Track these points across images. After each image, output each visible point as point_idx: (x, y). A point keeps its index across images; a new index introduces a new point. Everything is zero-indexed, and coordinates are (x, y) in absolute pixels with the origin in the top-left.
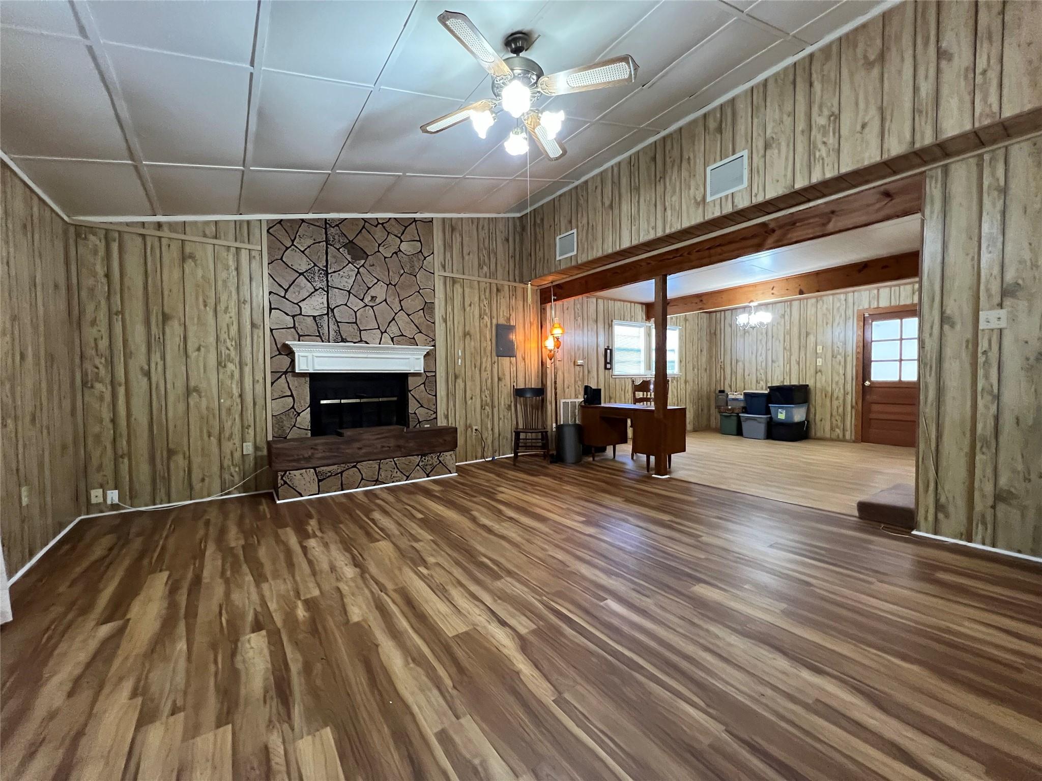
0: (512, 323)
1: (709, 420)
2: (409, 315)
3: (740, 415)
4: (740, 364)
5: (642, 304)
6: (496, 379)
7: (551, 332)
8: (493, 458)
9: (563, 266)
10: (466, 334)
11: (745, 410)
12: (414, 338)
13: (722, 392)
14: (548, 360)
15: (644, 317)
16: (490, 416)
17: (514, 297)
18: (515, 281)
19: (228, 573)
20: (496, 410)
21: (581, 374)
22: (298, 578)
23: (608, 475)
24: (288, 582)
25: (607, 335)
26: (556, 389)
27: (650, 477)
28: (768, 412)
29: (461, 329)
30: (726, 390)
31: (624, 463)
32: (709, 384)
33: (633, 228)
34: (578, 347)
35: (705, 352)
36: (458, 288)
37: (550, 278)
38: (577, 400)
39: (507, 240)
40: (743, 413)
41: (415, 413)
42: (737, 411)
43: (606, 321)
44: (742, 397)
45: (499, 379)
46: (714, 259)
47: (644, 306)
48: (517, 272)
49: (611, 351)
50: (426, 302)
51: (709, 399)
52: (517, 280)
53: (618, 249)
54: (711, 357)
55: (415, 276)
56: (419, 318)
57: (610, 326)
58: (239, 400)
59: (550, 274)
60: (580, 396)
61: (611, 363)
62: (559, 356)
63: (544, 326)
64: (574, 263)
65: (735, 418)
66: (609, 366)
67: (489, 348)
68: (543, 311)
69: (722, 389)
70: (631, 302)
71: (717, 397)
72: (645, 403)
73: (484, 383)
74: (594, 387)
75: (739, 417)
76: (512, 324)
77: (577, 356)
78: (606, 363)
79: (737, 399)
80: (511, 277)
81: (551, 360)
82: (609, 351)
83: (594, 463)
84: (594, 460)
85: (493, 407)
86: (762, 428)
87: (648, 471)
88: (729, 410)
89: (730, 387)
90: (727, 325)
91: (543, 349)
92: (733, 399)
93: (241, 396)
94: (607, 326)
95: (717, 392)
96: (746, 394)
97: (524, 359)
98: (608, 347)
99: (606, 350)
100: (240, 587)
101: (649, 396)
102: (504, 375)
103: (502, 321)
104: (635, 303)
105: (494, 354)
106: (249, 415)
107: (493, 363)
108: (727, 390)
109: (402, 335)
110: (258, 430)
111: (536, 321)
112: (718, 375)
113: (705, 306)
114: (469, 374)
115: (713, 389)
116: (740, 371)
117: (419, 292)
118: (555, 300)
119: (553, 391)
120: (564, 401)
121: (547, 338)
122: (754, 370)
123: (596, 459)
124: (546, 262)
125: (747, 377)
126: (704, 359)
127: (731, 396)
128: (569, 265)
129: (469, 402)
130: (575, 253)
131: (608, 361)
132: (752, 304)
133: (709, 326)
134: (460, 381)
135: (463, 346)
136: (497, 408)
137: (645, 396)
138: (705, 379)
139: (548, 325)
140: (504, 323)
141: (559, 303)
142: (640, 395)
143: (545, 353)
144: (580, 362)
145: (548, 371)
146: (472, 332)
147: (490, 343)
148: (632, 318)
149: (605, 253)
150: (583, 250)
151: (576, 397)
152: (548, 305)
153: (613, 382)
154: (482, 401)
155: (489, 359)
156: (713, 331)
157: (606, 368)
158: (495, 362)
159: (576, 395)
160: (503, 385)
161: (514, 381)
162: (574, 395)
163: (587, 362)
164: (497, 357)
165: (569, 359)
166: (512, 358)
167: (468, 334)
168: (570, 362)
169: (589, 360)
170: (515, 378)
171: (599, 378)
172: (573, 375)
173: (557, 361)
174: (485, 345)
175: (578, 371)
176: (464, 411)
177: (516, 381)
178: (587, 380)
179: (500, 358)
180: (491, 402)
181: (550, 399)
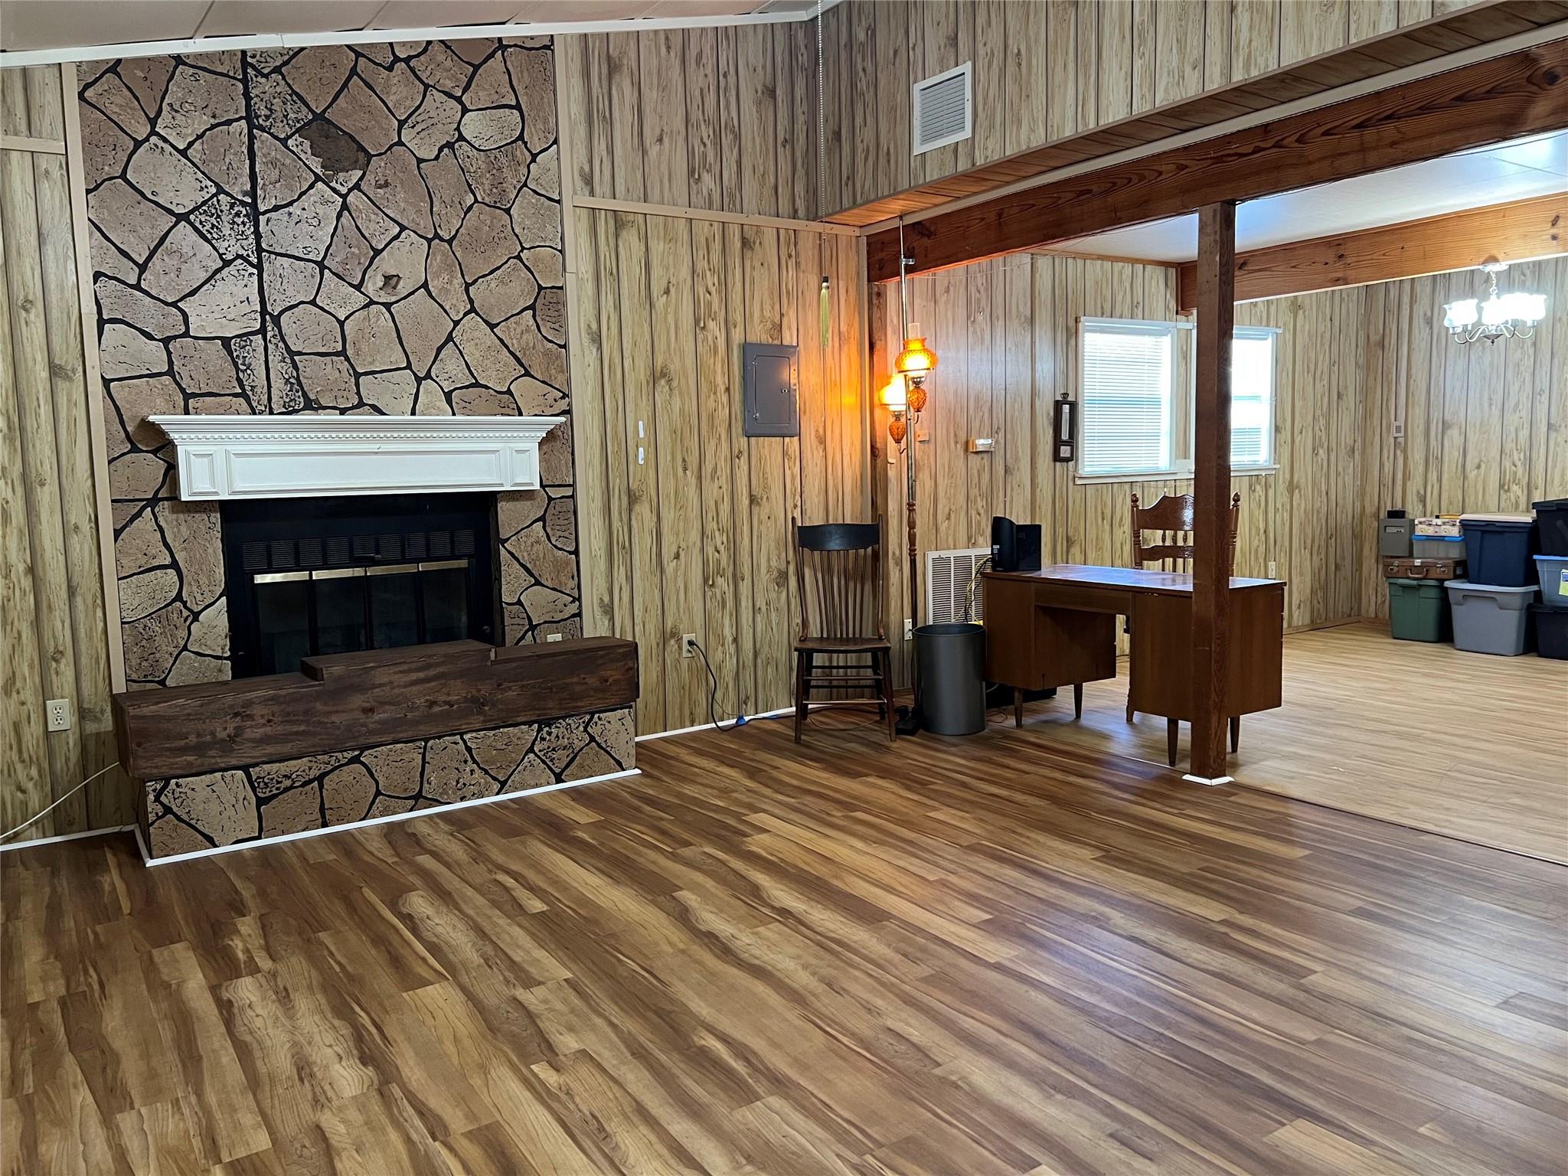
0: (789, 338)
1: (1357, 595)
2: (492, 327)
3: (1447, 584)
4: (1454, 434)
5: (1166, 264)
6: (745, 501)
7: (899, 362)
8: (740, 718)
9: (933, 174)
10: (657, 376)
11: (1463, 570)
12: (509, 392)
13: (1397, 514)
14: (890, 440)
15: (1173, 305)
16: (730, 603)
17: (792, 262)
18: (795, 215)
19: (29, 1084)
20: (745, 588)
21: (986, 477)
22: (212, 1099)
23: (1058, 775)
24: (186, 1111)
25: (1061, 364)
26: (912, 525)
27: (1173, 781)
28: (1531, 576)
29: (642, 363)
30: (1409, 509)
31: (1105, 737)
32: (1362, 493)
33: (1138, 63)
34: (977, 399)
35: (1350, 399)
36: (631, 239)
37: (897, 206)
38: (973, 552)
39: (772, 93)
40: (1456, 577)
41: (519, 603)
42: (1436, 573)
43: (1061, 321)
44: (1455, 532)
45: (753, 500)
46: (1372, 157)
47: (1172, 272)
48: (800, 188)
49: (1073, 406)
50: (540, 288)
51: (1357, 536)
52: (801, 212)
53: (1092, 125)
54: (1367, 415)
55: (508, 211)
56: (521, 332)
57: (1072, 334)
58: (26, 583)
59: (895, 194)
60: (981, 540)
61: (1072, 442)
62: (921, 429)
63: (878, 346)
64: (963, 165)
65: (1433, 593)
66: (1065, 451)
67: (723, 414)
68: (876, 299)
69: (1399, 507)
70: (1133, 261)
71: (1382, 529)
72: (1169, 561)
73: (712, 513)
74: (1021, 518)
75: (1445, 591)
76: (785, 343)
77: (976, 425)
78: (1058, 442)
79: (1441, 539)
80: (784, 205)
81: (898, 441)
82: (1066, 408)
83: (1020, 734)
84: (1019, 725)
85: (736, 579)
86: (1509, 623)
87: (1172, 763)
88: (1413, 568)
89: (1423, 500)
90: (1419, 322)
91: (878, 412)
92: (1429, 538)
93: (31, 570)
94: (1061, 337)
95: (1383, 515)
96: (1466, 526)
97: (822, 441)
98: (1065, 395)
99: (1058, 406)
100: (61, 1122)
101: (1180, 543)
102: (766, 487)
103: (759, 334)
104: (1145, 262)
105: (738, 428)
106: (58, 624)
107: (734, 456)
108: (1413, 510)
109: (477, 385)
110: (84, 661)
111: (855, 333)
112: (1388, 467)
113: (1351, 274)
114: (668, 486)
115: (1370, 509)
116: (1452, 456)
117: (518, 257)
118: (910, 270)
119: (905, 530)
120: (935, 554)
121: (886, 380)
122: (1495, 452)
123: (1027, 720)
124: (882, 161)
125: (1472, 474)
126: (1346, 421)
127: (1422, 530)
128: (949, 171)
129: (670, 567)
130: (967, 133)
131: (1065, 436)
132: (1492, 268)
133: (1367, 321)
134: (643, 510)
135: (650, 409)
136: (747, 581)
137: (1168, 543)
138: (1349, 480)
139: (892, 344)
140: (765, 339)
141: (922, 278)
142: (1155, 538)
143: (884, 422)
144: (982, 443)
145: (892, 473)
146: (674, 367)
147: (725, 399)
148: (1137, 310)
149: (1054, 138)
150: (992, 126)
151: (971, 542)
152: (891, 284)
153: (1078, 496)
154: (705, 563)
155: (725, 445)
156: (1374, 338)
157: (1057, 458)
158: (740, 452)
159: (969, 539)
160: (764, 517)
161: (795, 506)
162: (965, 539)
163: (1002, 441)
164: (746, 439)
165: (952, 435)
166: (787, 439)
167: (663, 375)
168: (953, 444)
169: (1009, 436)
170: (798, 497)
171: (1038, 490)
172: (961, 482)
173: (917, 444)
174: (711, 404)
175: (976, 472)
176: (657, 592)
177: (799, 504)
178: (1001, 494)
179: (753, 440)
180: (731, 566)
181: (897, 553)
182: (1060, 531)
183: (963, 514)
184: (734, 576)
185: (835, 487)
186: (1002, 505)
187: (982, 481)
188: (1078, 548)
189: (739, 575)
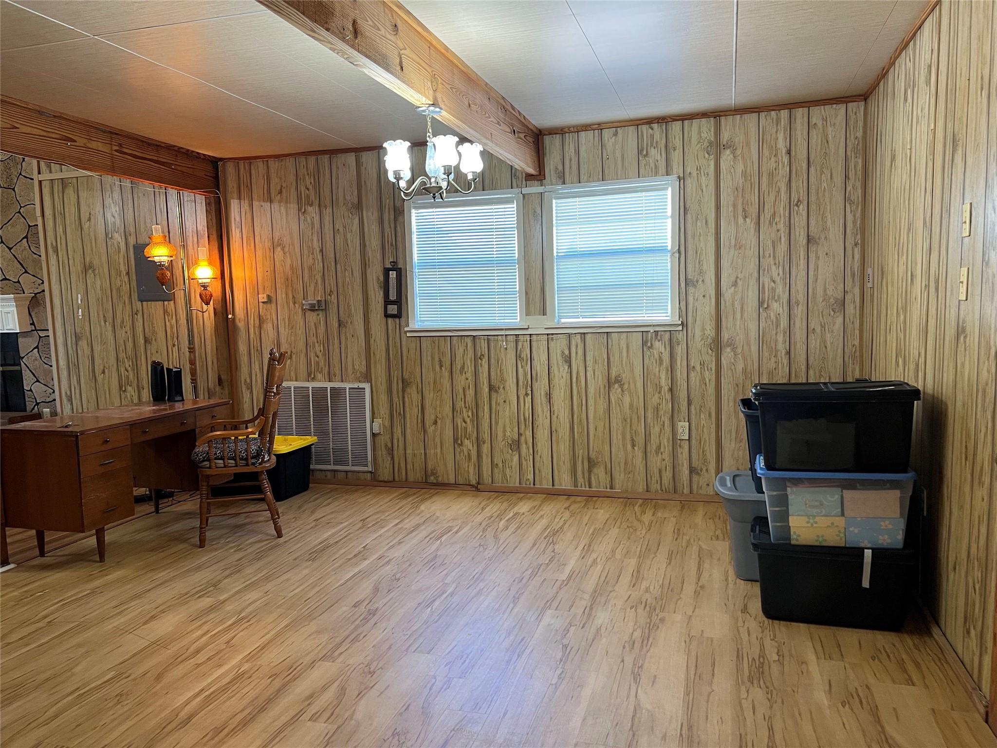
2: (10, 249)
6: (142, 341)
10: (87, 268)
12: (18, 282)
20: (145, 394)
21: (322, 329)
25: (390, 238)
29: (78, 259)
34: (310, 270)
36: (70, 193)
41: (31, 390)
43: (387, 202)
45: (147, 341)
49: (401, 272)
50: (29, 226)
55: (13, 189)
56: (22, 251)
57: (401, 212)
60: (319, 376)
61: (399, 301)
66: (395, 309)
67: (126, 288)
73: (122, 348)
77: (310, 289)
78: (387, 302)
82: (393, 275)
85: (139, 388)
94: (389, 216)
98: (395, 263)
99: (386, 271)
102: (154, 333)
103: (144, 238)
105: (135, 296)
107: (134, 314)
109: (5, 279)
114: (96, 332)
117: (19, 212)
129: (100, 378)
131: (393, 296)
134: (83, 344)
135: (84, 287)
136: (146, 390)
146: (96, 262)
147: (126, 279)
151: (310, 377)
154: (120, 376)
155: (128, 307)
157: (386, 314)
158: (137, 311)
159: (309, 374)
160: (154, 351)
161: (174, 345)
162: (305, 374)
163: (336, 301)
164: (140, 303)
165: (291, 296)
166: (166, 303)
167: (90, 267)
168: (291, 304)
169: (341, 298)
170: (175, 339)
171: (372, 341)
172: (300, 332)
173: (261, 304)
174: (119, 283)
175: (313, 324)
176: (93, 391)
177: (176, 343)
178: (336, 342)
179: (145, 303)
180: (136, 380)
181: (248, 381)
182: (396, 374)
183: (303, 356)
184: (138, 386)
185: (199, 333)
186: (338, 350)
187: (319, 331)
188: (414, 388)
189: (140, 386)
